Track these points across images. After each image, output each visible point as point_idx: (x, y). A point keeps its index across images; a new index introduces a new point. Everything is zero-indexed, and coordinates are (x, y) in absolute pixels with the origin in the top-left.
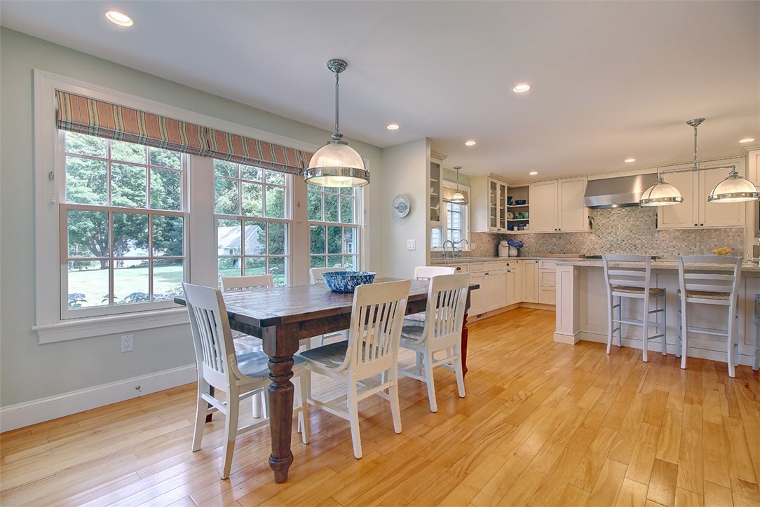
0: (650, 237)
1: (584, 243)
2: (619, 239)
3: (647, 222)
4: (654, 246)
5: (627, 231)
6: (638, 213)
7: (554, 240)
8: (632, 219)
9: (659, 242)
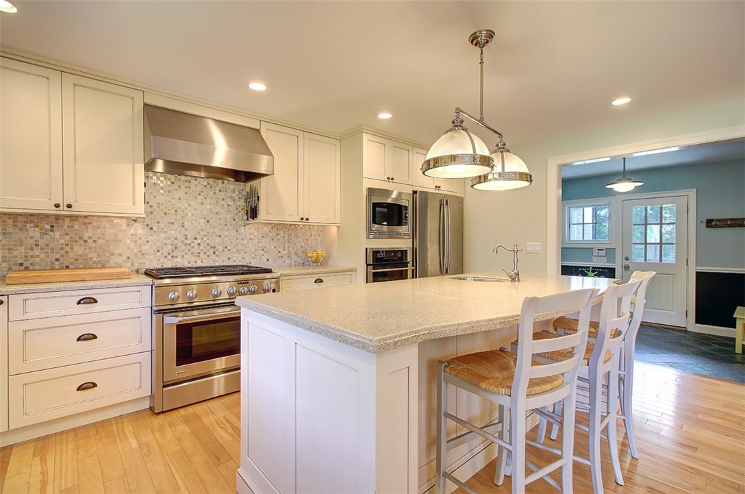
0: (234, 232)
1: (117, 241)
2: (189, 236)
3: (231, 208)
4: (240, 247)
5: (202, 221)
6: (217, 191)
7: (35, 233)
8: (208, 201)
9: (245, 242)
